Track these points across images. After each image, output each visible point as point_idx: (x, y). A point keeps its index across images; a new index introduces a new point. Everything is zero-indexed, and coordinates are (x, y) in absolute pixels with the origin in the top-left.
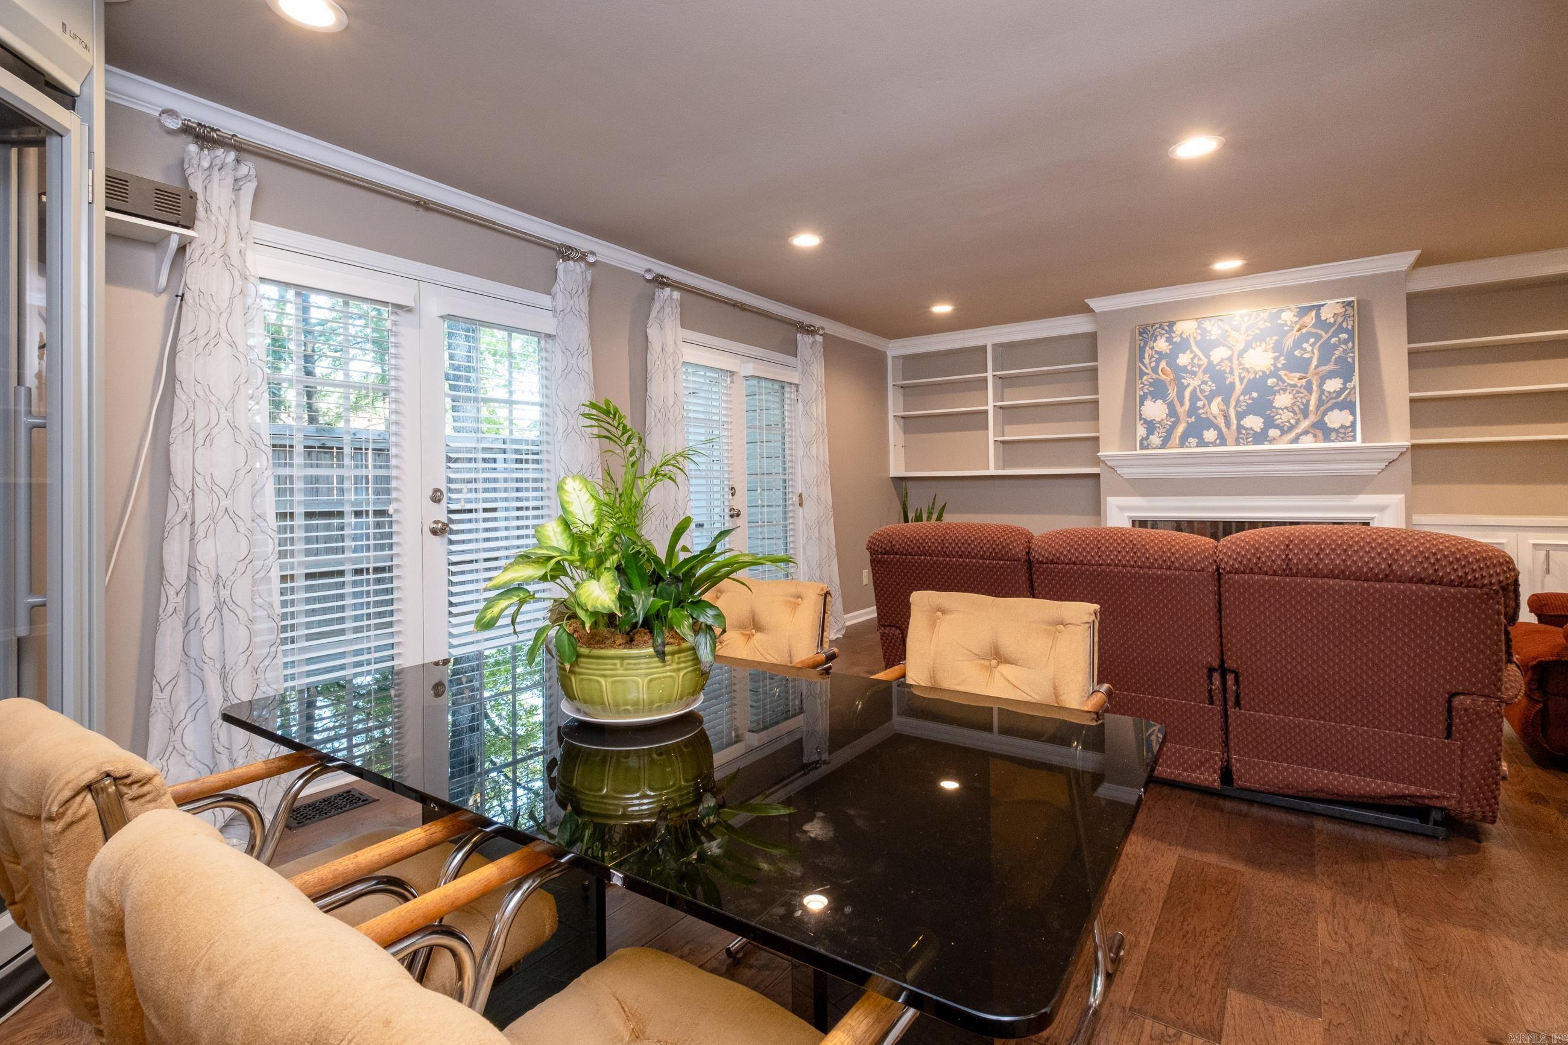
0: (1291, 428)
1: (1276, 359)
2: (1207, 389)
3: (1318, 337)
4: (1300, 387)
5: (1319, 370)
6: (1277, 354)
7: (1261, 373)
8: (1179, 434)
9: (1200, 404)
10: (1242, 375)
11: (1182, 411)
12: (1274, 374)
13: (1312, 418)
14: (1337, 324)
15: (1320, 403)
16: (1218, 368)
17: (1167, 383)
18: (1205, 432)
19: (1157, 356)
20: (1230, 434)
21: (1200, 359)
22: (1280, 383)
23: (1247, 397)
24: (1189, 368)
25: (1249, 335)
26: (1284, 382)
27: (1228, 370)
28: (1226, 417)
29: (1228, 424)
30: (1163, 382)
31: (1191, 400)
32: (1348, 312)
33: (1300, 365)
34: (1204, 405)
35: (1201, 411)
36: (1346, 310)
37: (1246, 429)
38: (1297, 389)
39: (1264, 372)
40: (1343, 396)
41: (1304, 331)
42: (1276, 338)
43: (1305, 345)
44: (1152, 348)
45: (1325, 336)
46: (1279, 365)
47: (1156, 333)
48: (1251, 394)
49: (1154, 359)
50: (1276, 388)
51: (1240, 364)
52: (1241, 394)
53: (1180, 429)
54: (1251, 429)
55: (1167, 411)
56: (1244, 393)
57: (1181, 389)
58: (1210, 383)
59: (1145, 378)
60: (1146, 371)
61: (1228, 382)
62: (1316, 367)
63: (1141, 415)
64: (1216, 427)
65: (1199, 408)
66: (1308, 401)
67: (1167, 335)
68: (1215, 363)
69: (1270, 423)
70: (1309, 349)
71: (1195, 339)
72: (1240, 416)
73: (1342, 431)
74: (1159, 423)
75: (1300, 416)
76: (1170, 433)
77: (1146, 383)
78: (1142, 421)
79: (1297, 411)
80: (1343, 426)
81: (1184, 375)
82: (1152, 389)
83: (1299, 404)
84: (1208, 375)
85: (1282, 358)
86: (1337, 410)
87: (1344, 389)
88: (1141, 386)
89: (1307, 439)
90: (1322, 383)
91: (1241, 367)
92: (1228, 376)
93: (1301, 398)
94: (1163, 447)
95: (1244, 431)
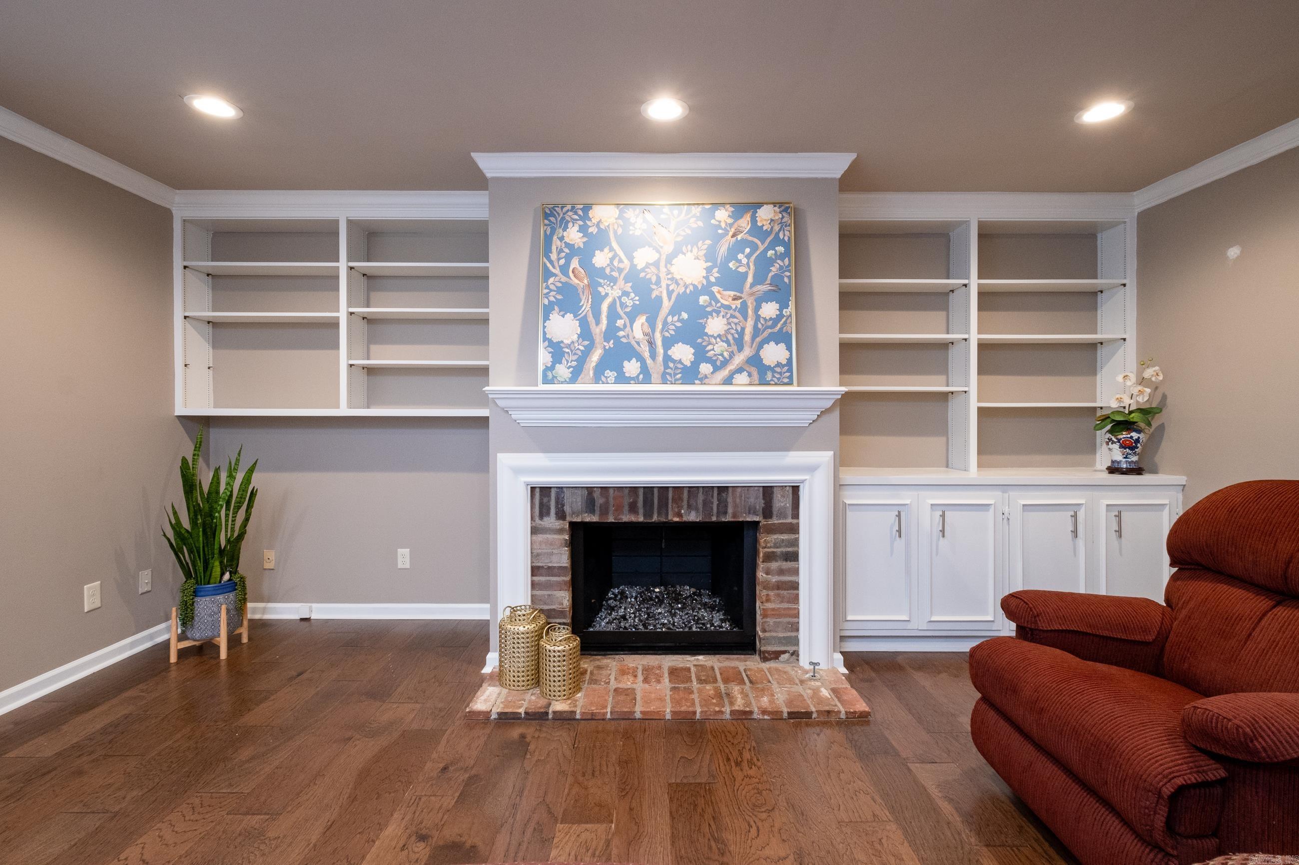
0: (725, 363)
1: (709, 270)
2: (630, 303)
3: (754, 248)
4: (735, 310)
5: (755, 289)
6: (710, 264)
7: (691, 288)
8: (593, 364)
9: (620, 323)
10: (671, 288)
11: (598, 331)
12: (706, 289)
13: (747, 352)
14: (774, 233)
15: (756, 332)
16: (642, 275)
17: (580, 291)
18: (626, 363)
19: (567, 250)
20: (656, 367)
21: (621, 261)
22: (713, 303)
23: (676, 318)
24: (608, 271)
25: (678, 235)
26: (717, 301)
27: (654, 279)
28: (651, 344)
29: (653, 356)
30: (574, 288)
31: (609, 317)
32: (785, 220)
33: (733, 281)
34: (625, 326)
35: (621, 333)
36: (783, 217)
37: (674, 361)
38: (731, 311)
39: (695, 286)
40: (779, 326)
41: (739, 237)
42: (708, 242)
43: (740, 256)
44: (561, 239)
45: (762, 248)
46: (713, 279)
47: (568, 218)
48: (680, 315)
49: (563, 255)
50: (709, 309)
51: (669, 272)
52: (668, 315)
53: (595, 357)
54: (680, 362)
55: (579, 331)
56: (672, 312)
57: (597, 300)
58: (632, 295)
59: (551, 280)
60: (554, 271)
61: (653, 296)
62: (752, 286)
63: (545, 334)
64: (641, 359)
65: (619, 329)
66: (743, 329)
67: (581, 223)
68: (639, 267)
69: (701, 355)
70: (745, 261)
71: (615, 232)
72: (668, 343)
73: (778, 369)
74: (569, 346)
75: (734, 348)
76: (582, 360)
77: (552, 287)
78: (547, 343)
79: (732, 341)
80: (779, 365)
81: (601, 281)
82: (559, 297)
83: (733, 331)
84: (630, 284)
85: (716, 270)
86: (772, 344)
87: (780, 317)
88: (546, 291)
89: (742, 379)
90: (758, 308)
91: (669, 276)
92: (654, 287)
93: (736, 324)
94: (573, 380)
95: (671, 365)
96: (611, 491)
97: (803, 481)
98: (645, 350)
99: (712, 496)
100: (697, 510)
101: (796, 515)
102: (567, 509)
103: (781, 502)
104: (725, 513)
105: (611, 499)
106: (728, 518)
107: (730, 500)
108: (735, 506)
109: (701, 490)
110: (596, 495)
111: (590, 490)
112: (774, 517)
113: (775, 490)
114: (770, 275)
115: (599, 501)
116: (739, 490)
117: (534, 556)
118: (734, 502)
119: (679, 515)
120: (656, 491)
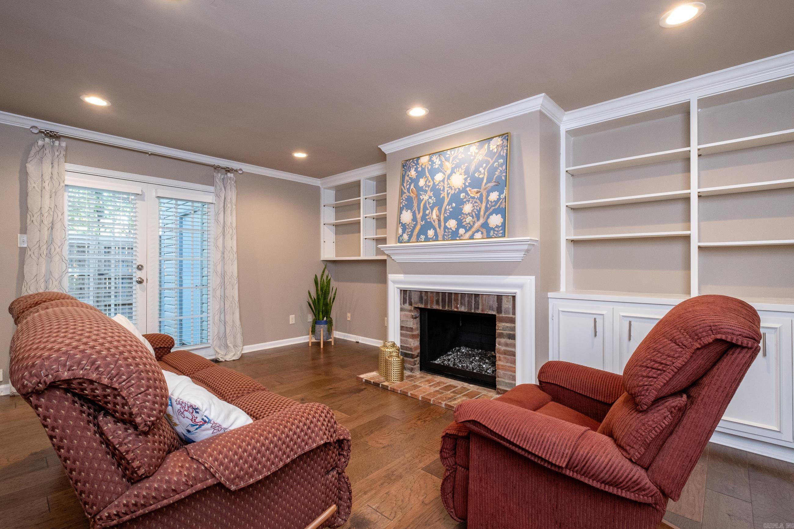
0: (471, 227)
1: (466, 179)
2: (431, 201)
3: (488, 163)
4: (477, 199)
5: (487, 186)
6: (466, 176)
7: (457, 190)
8: (417, 233)
9: (427, 212)
10: (449, 192)
11: (419, 216)
12: (464, 190)
13: (482, 221)
14: (498, 152)
15: (487, 209)
16: (437, 187)
17: (414, 199)
18: (429, 231)
19: (410, 181)
20: (440, 232)
21: (429, 182)
22: (467, 196)
23: (450, 207)
24: (424, 188)
25: (453, 164)
26: (469, 195)
27: (442, 189)
28: (439, 221)
29: (440, 227)
30: (412, 198)
31: (423, 209)
33: (477, 183)
34: (429, 213)
35: (427, 217)
36: (503, 142)
37: (448, 229)
38: (475, 200)
39: (459, 189)
40: (498, 204)
41: (481, 159)
42: (466, 165)
43: (481, 169)
44: (408, 176)
45: (491, 162)
46: (467, 184)
47: (411, 166)
48: (452, 205)
49: (408, 183)
50: (465, 200)
51: (448, 184)
52: (447, 205)
53: (417, 229)
54: (451, 229)
55: (412, 218)
56: (449, 204)
57: (420, 201)
58: (433, 198)
59: (404, 195)
61: (441, 197)
62: (486, 184)
63: (400, 220)
64: (435, 229)
65: (427, 215)
66: (480, 209)
67: (415, 167)
68: (436, 183)
69: (460, 225)
70: (483, 171)
71: (428, 168)
72: (446, 220)
73: (497, 229)
74: (408, 225)
75: (475, 219)
76: (412, 232)
77: (404, 199)
78: (400, 225)
79: (474, 216)
80: (497, 226)
81: (421, 193)
82: (406, 203)
83: (475, 210)
84: (432, 193)
85: (469, 179)
86: (494, 215)
87: (499, 199)
88: (402, 201)
89: (478, 235)
90: (488, 196)
91: (448, 186)
92: (442, 192)
93: (477, 206)
94: (409, 241)
95: (447, 230)
96: (429, 293)
97: (518, 293)
98: (436, 224)
99: (472, 299)
100: (465, 305)
101: (514, 313)
102: (413, 301)
103: (507, 305)
104: (478, 308)
105: (429, 297)
106: (479, 311)
107: (480, 301)
108: (483, 305)
109: (467, 295)
110: (423, 295)
111: (421, 292)
112: (503, 313)
113: (503, 297)
114: (495, 176)
115: (424, 298)
116: (484, 296)
117: (402, 321)
118: (482, 303)
119: (457, 308)
120: (447, 294)
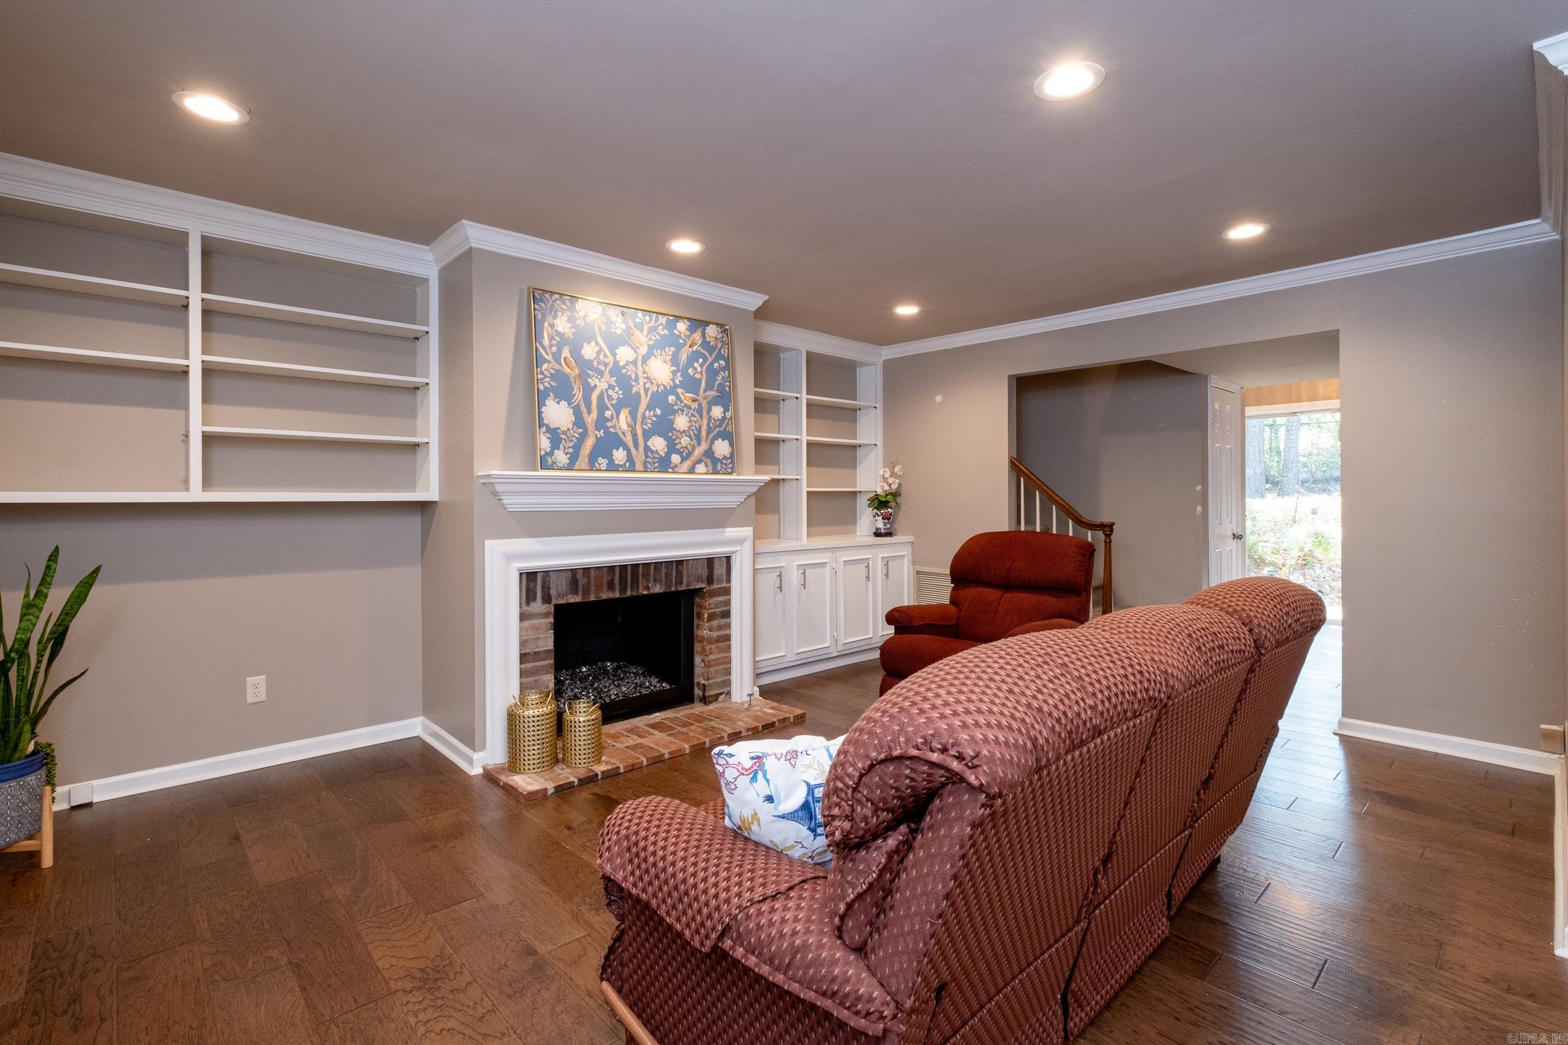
0: (689, 455)
1: (674, 373)
3: (705, 360)
4: (694, 410)
5: (707, 394)
6: (675, 368)
7: (662, 387)
8: (588, 451)
9: (608, 414)
10: (647, 386)
11: (590, 419)
12: (672, 391)
13: (704, 446)
14: (718, 349)
15: (709, 430)
16: (624, 371)
17: (572, 380)
18: (615, 452)
19: (558, 339)
20: (639, 456)
21: (605, 356)
22: (679, 403)
23: (652, 413)
24: (595, 363)
25: (650, 339)
26: (682, 402)
27: (633, 376)
28: (634, 435)
29: (636, 446)
30: (566, 377)
31: (598, 407)
32: (724, 339)
33: (691, 385)
34: (612, 417)
35: (609, 424)
36: (723, 337)
37: (652, 452)
38: (692, 411)
39: (665, 387)
40: (724, 425)
41: (695, 348)
42: (673, 349)
43: (696, 365)
44: (552, 326)
45: (710, 360)
46: (677, 382)
47: (556, 306)
48: (655, 411)
49: (554, 342)
50: (676, 408)
51: (644, 372)
52: (646, 410)
53: (590, 442)
54: (657, 452)
55: (573, 419)
56: (650, 407)
57: (588, 390)
58: (617, 389)
59: (545, 366)
60: (546, 357)
61: (634, 392)
62: (705, 391)
63: (541, 419)
64: (626, 448)
65: (607, 420)
66: (700, 426)
67: (569, 314)
68: (621, 364)
69: (672, 448)
70: (699, 369)
71: (600, 327)
72: (647, 435)
73: (724, 461)
74: (565, 433)
75: (695, 442)
76: (577, 447)
77: (546, 373)
78: (544, 429)
79: (693, 437)
80: (725, 458)
81: (590, 372)
82: (554, 384)
83: (694, 428)
84: (615, 379)
85: (679, 374)
86: (720, 440)
87: (724, 418)
88: (540, 377)
89: (701, 468)
90: (709, 410)
91: (645, 375)
92: (634, 383)
93: (695, 422)
94: (570, 467)
95: (650, 454)
96: (592, 571)
97: (735, 552)
98: (629, 439)
99: (672, 570)
100: (661, 582)
101: (729, 581)
102: (553, 592)
103: (719, 570)
104: (681, 583)
105: (592, 579)
106: (683, 587)
107: (685, 572)
108: (689, 576)
109: (664, 564)
110: (579, 576)
111: (573, 571)
112: (715, 583)
113: (715, 560)
114: (717, 383)
115: (582, 581)
116: (691, 562)
117: (523, 643)
118: (688, 573)
119: (648, 588)
120: (629, 568)
